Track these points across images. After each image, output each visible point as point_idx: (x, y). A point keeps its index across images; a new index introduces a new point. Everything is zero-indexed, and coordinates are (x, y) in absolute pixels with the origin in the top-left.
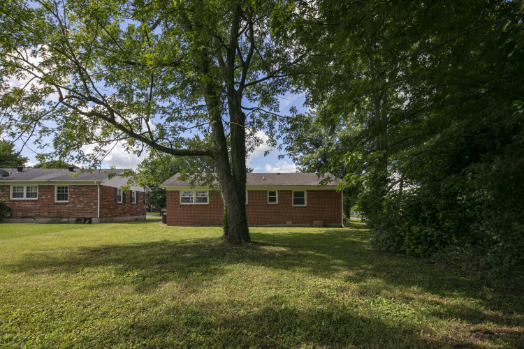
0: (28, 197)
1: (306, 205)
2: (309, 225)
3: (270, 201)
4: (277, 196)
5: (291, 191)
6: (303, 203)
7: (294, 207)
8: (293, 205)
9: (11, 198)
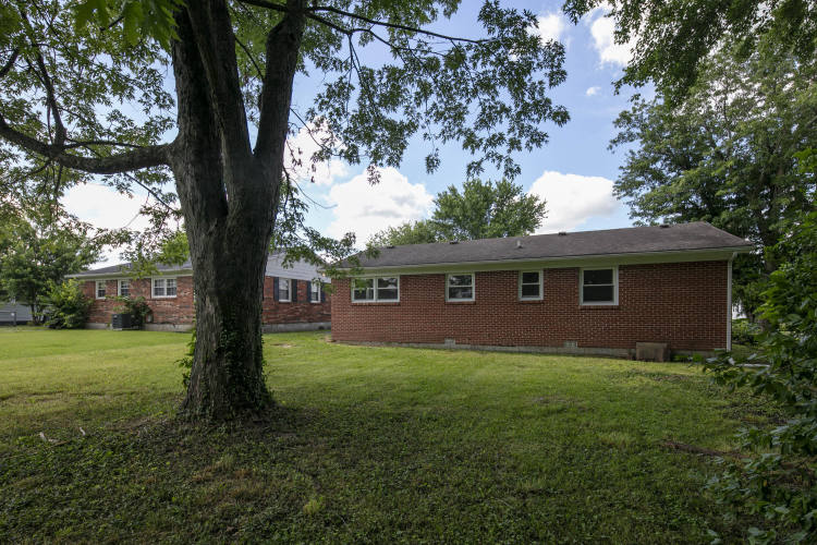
0: (168, 294)
1: (616, 302)
2: (624, 352)
3: (524, 294)
4: (541, 283)
5: (577, 269)
6: (610, 298)
7: (585, 309)
8: (583, 304)
9: (154, 297)
